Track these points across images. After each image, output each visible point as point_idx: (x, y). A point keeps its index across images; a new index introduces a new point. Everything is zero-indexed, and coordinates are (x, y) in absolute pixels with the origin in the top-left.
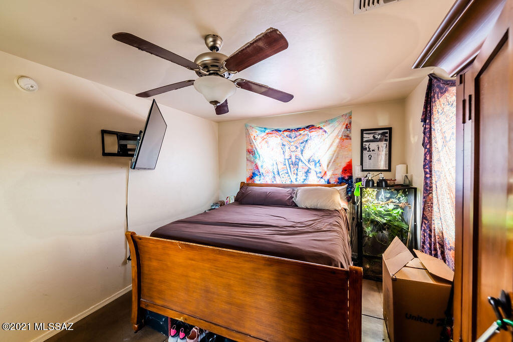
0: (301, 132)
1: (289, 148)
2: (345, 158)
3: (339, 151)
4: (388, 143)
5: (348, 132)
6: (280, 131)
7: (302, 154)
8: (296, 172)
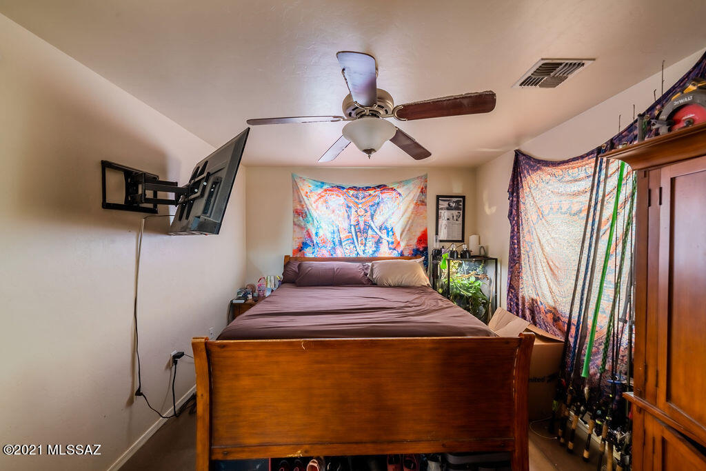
0: (371, 192)
1: (356, 211)
2: (421, 226)
3: (414, 218)
4: (461, 212)
5: (423, 197)
6: (344, 188)
7: (372, 219)
8: (364, 242)
